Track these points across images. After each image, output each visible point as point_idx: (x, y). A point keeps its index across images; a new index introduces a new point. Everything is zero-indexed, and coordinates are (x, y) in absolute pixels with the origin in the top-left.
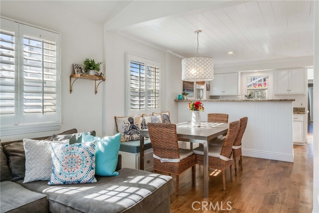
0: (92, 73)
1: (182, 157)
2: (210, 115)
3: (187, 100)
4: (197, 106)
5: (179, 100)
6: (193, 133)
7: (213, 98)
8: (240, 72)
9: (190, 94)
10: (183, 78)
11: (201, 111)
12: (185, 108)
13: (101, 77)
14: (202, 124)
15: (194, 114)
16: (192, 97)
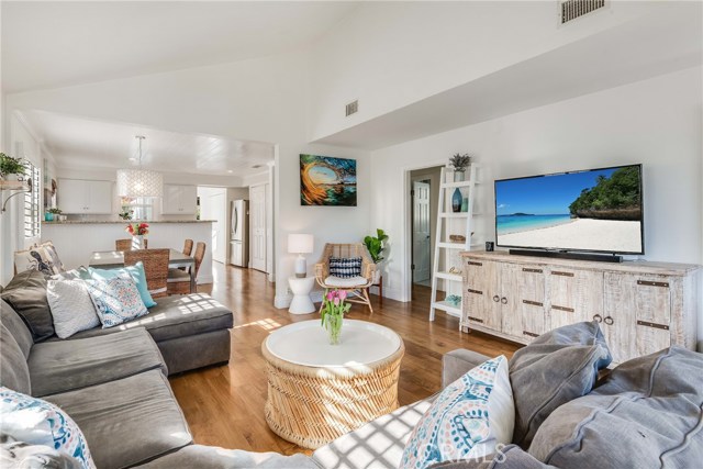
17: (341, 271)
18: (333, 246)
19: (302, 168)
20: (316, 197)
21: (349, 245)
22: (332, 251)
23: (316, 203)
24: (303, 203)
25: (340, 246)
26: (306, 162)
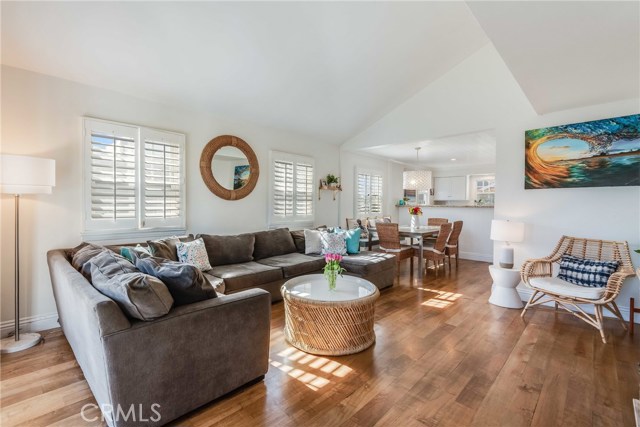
0: (333, 185)
1: (402, 249)
2: (430, 220)
3: (408, 206)
4: (416, 211)
5: (400, 205)
6: (412, 231)
7: (437, 203)
8: (468, 176)
9: (412, 199)
10: (404, 188)
11: (419, 215)
12: (406, 212)
13: (339, 188)
14: (421, 227)
15: (413, 217)
16: (413, 203)
17: (574, 274)
18: (573, 241)
19: (528, 146)
20: (548, 178)
21: (601, 242)
22: (570, 247)
23: (549, 185)
24: (528, 186)
25: (586, 242)
26: (534, 138)
